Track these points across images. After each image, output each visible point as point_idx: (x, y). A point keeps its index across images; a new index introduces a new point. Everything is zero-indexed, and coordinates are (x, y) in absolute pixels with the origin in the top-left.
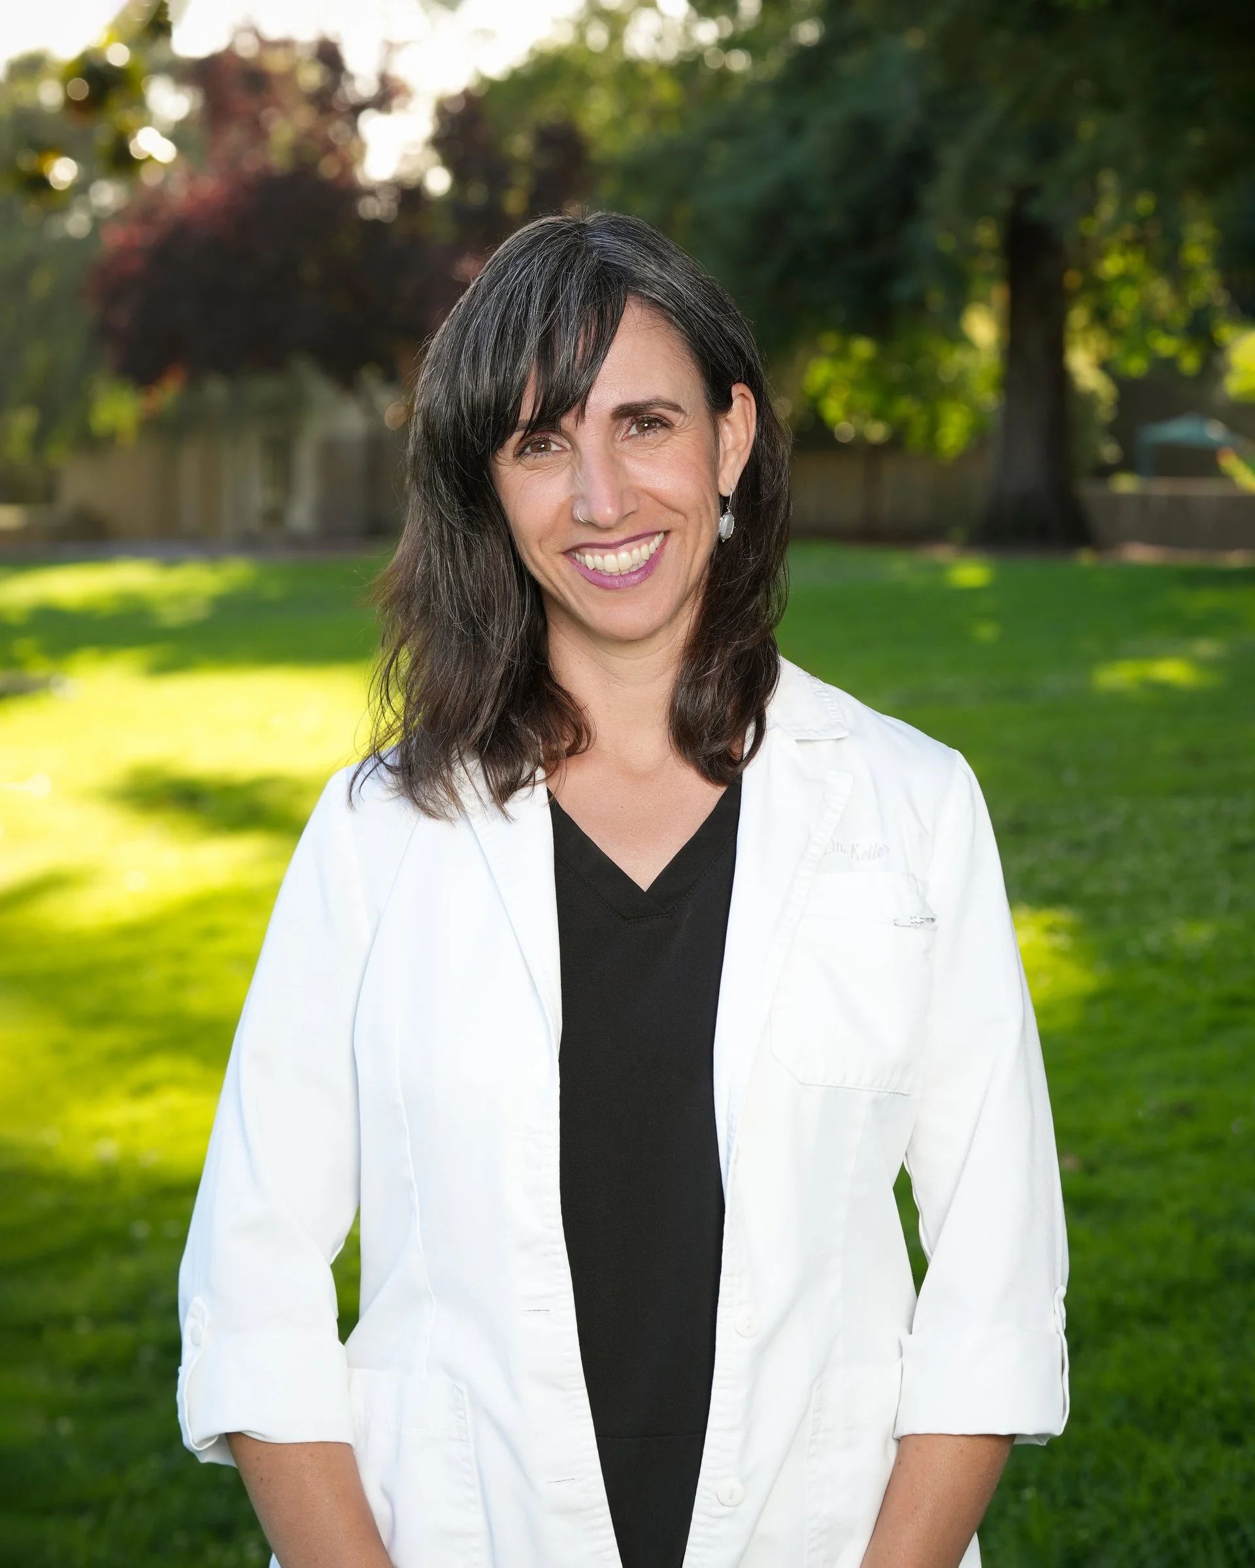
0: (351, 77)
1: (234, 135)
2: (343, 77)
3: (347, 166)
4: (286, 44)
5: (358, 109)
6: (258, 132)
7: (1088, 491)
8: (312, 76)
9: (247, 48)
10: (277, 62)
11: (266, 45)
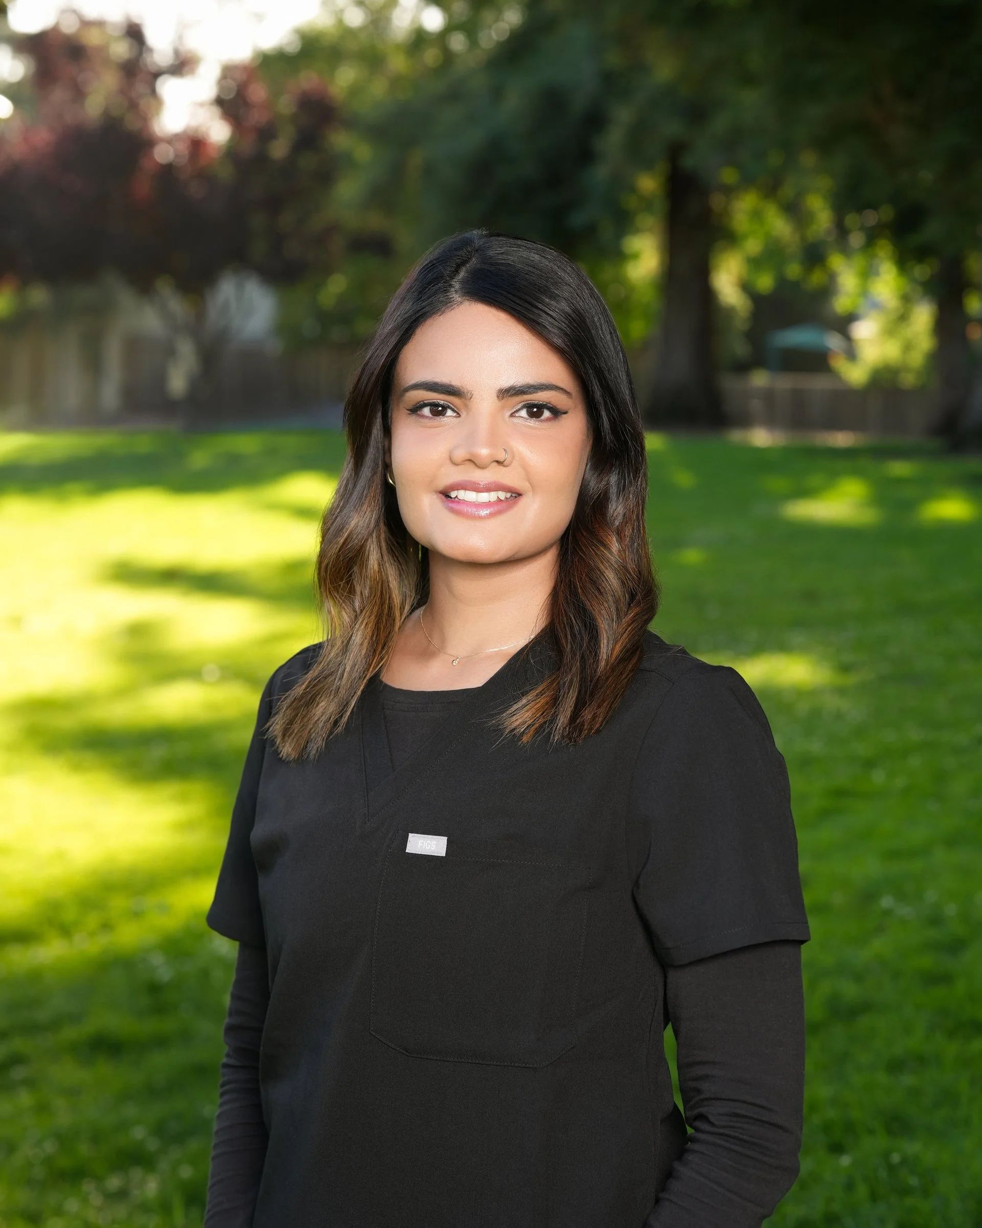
0: (150, 50)
1: (59, 95)
2: (144, 49)
3: (145, 120)
4: (100, 24)
5: (156, 75)
6: (79, 94)
7: (729, 384)
8: (121, 50)
9: (69, 27)
10: (93, 38)
11: (86, 24)
